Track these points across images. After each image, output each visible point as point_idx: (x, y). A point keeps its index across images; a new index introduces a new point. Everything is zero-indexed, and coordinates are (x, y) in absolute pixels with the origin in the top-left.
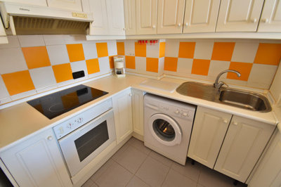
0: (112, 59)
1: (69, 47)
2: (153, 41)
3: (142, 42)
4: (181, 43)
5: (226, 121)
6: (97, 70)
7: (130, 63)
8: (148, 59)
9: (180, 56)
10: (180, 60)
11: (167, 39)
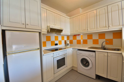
0: (65, 41)
1: (55, 37)
2: (79, 35)
3: (75, 35)
4: (88, 35)
5: (106, 55)
6: (61, 44)
7: (71, 42)
8: (77, 40)
9: (88, 39)
10: (88, 40)
11: (83, 34)
